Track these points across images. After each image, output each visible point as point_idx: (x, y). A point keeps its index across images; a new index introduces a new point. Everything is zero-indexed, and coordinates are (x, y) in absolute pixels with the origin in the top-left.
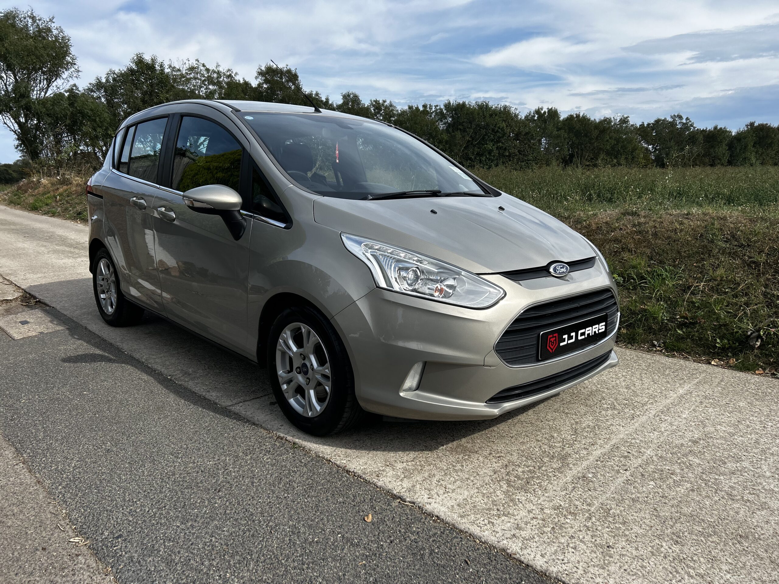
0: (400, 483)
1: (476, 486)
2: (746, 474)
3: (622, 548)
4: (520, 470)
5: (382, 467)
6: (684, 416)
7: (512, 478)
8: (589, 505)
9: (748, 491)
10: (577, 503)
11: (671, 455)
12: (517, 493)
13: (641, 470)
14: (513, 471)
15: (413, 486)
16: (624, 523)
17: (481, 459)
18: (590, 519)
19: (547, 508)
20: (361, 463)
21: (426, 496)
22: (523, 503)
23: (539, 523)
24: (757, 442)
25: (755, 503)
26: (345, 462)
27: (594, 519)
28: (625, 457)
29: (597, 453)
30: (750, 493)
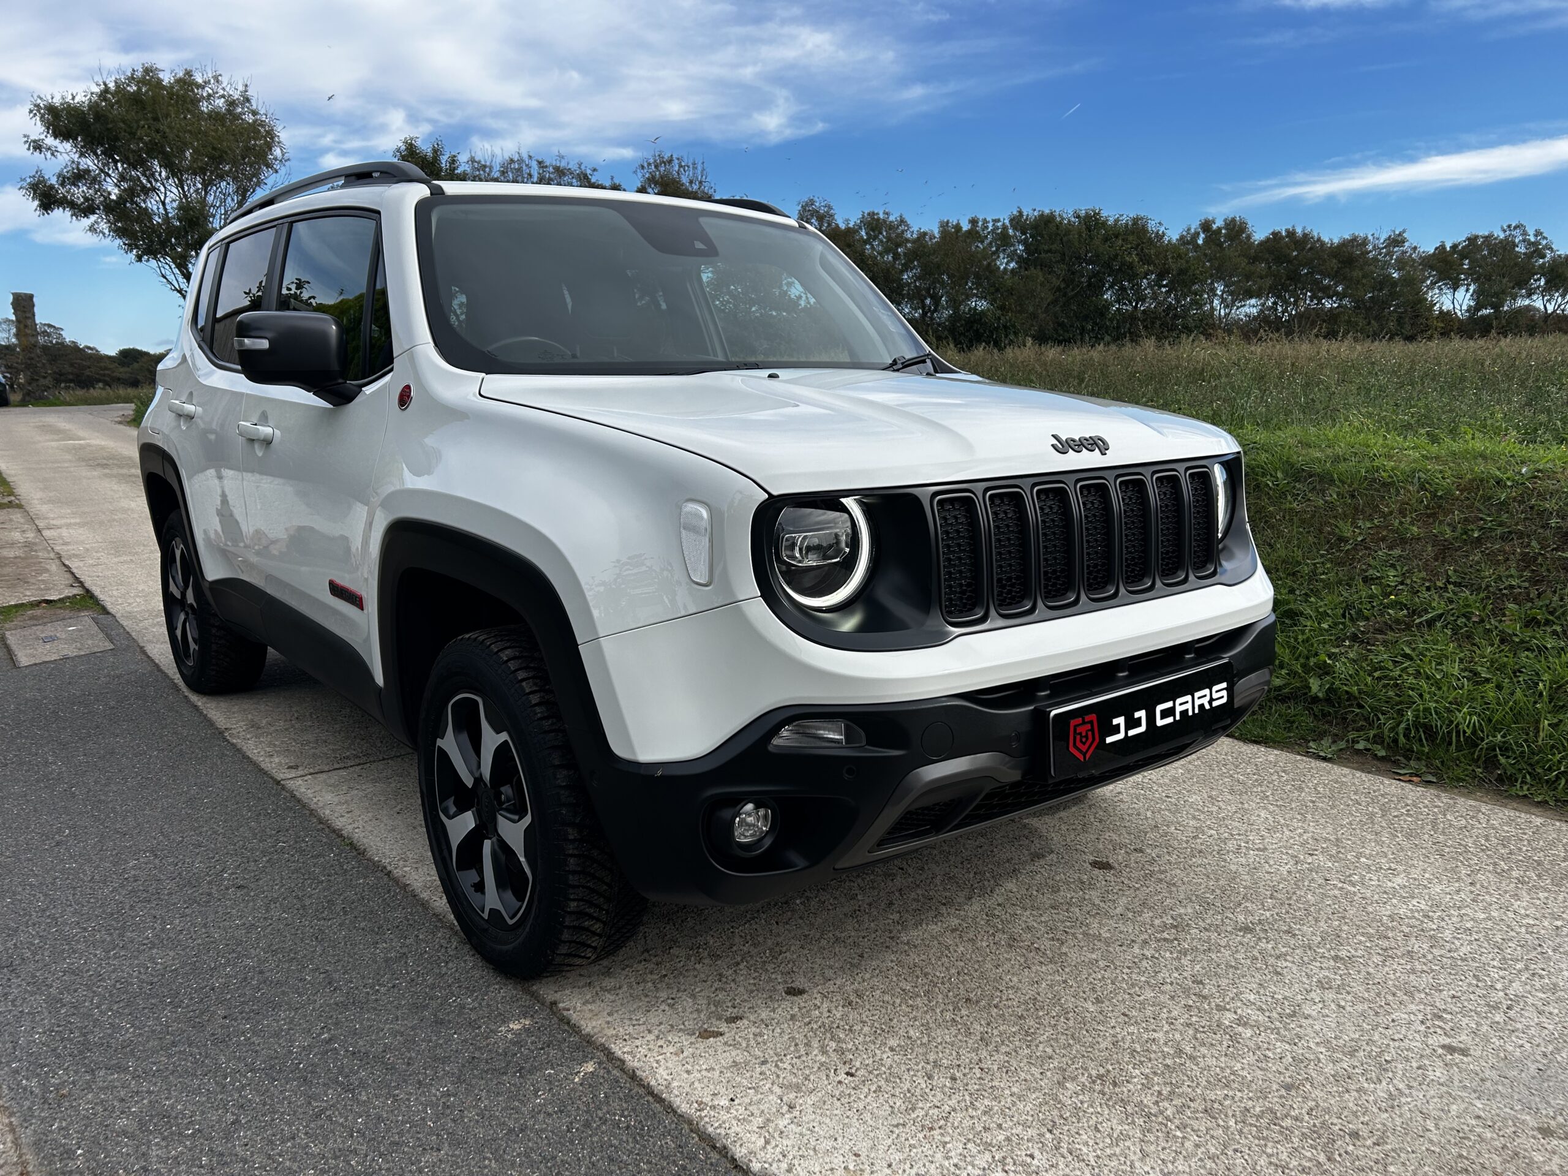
3: (750, 1008)
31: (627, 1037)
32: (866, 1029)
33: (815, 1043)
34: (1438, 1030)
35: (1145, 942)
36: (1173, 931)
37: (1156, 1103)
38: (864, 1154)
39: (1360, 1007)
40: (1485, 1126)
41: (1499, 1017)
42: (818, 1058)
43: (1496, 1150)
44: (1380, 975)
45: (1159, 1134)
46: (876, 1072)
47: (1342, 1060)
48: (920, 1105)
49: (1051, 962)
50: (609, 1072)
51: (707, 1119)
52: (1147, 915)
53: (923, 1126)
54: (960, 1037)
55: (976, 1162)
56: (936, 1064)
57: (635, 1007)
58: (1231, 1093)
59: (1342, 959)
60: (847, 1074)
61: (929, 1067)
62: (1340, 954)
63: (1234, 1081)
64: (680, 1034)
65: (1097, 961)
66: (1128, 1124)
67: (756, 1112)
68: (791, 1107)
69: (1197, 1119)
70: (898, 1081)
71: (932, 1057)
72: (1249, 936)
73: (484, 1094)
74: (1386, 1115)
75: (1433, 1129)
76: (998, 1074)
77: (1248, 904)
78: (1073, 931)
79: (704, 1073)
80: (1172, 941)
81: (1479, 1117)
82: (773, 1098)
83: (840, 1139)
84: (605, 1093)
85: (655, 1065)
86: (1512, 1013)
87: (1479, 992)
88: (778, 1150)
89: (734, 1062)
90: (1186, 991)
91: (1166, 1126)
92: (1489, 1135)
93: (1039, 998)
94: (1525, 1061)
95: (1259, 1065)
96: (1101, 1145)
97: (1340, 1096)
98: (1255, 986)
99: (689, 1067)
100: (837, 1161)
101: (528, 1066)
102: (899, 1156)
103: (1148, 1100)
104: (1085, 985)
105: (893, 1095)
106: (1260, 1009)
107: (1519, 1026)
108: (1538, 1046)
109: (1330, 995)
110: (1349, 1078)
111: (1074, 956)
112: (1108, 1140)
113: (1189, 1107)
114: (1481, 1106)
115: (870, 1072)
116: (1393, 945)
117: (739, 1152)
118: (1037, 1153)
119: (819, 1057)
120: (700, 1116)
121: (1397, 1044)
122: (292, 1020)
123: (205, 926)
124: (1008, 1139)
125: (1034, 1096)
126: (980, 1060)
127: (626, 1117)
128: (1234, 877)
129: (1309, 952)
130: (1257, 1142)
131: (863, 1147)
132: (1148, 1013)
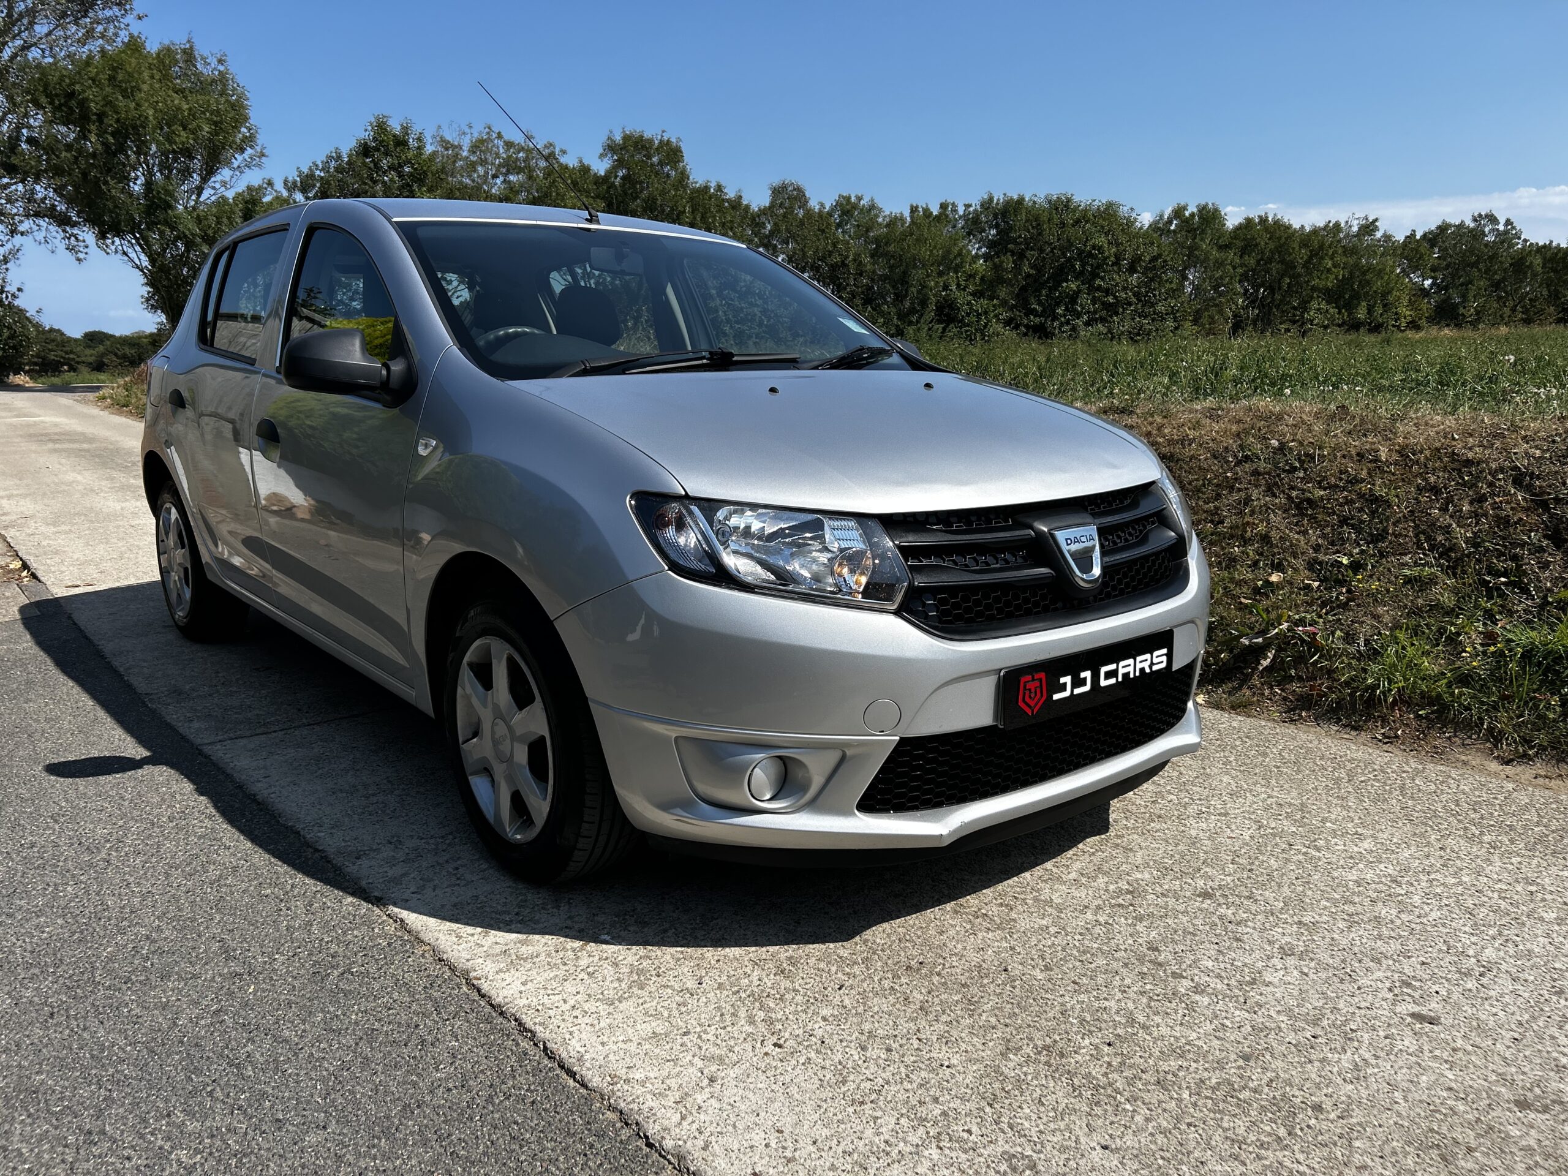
31: (540, 1008)
32: (799, 998)
33: (742, 1014)
34: (1407, 997)
35: (1099, 908)
36: (1129, 896)
37: (1106, 1074)
38: (787, 1132)
39: (1323, 975)
40: (1457, 1099)
41: (1471, 984)
42: (744, 1029)
43: (1470, 1123)
44: (1345, 941)
45: (1108, 1107)
46: (805, 1043)
47: (1304, 1029)
48: (852, 1077)
49: (998, 928)
50: (517, 1045)
51: (619, 1094)
52: (1101, 881)
53: (853, 1100)
54: (898, 1006)
55: (910, 1139)
56: (871, 1035)
57: (552, 975)
58: (1185, 1064)
59: (1305, 925)
60: (775, 1045)
61: (864, 1038)
62: (1303, 920)
63: (1189, 1051)
64: (598, 1004)
65: (1047, 927)
66: (1075, 1097)
67: (674, 1086)
68: (712, 1080)
69: (1149, 1091)
70: (829, 1052)
71: (867, 1027)
72: (1209, 902)
73: (380, 1068)
74: (1351, 1087)
75: (1401, 1101)
76: (937, 1046)
77: (1207, 869)
78: (1023, 896)
79: (621, 1045)
80: (1127, 907)
81: (1451, 1089)
82: (693, 1071)
83: (763, 1114)
84: (512, 1066)
85: (567, 1036)
86: (1485, 981)
87: (1448, 958)
88: (695, 1126)
89: (654, 1033)
90: (1141, 960)
91: (1115, 1098)
92: (1462, 1108)
93: (984, 965)
94: (1500, 1030)
95: (1217, 1034)
96: (1045, 1119)
97: (1302, 1067)
98: (1213, 952)
99: (605, 1039)
100: (757, 1137)
101: (430, 1039)
102: (826, 1132)
103: (1097, 1071)
104: (1034, 952)
105: (823, 1068)
106: (1219, 976)
107: (1492, 993)
108: (1513, 1014)
109: (1291, 961)
110: (1312, 1047)
111: (1023, 924)
112: (1052, 1114)
113: (1140, 1079)
114: (1453, 1077)
115: (800, 1043)
116: (1360, 909)
117: (652, 1129)
118: (975, 1129)
119: (747, 1028)
120: (612, 1091)
121: (1363, 1012)
122: (180, 990)
123: (98, 894)
124: (944, 1114)
125: (975, 1068)
126: (918, 1030)
127: (532, 1092)
128: (1194, 842)
129: (1271, 919)
130: (1212, 1115)
131: (787, 1122)
132: (1100, 980)
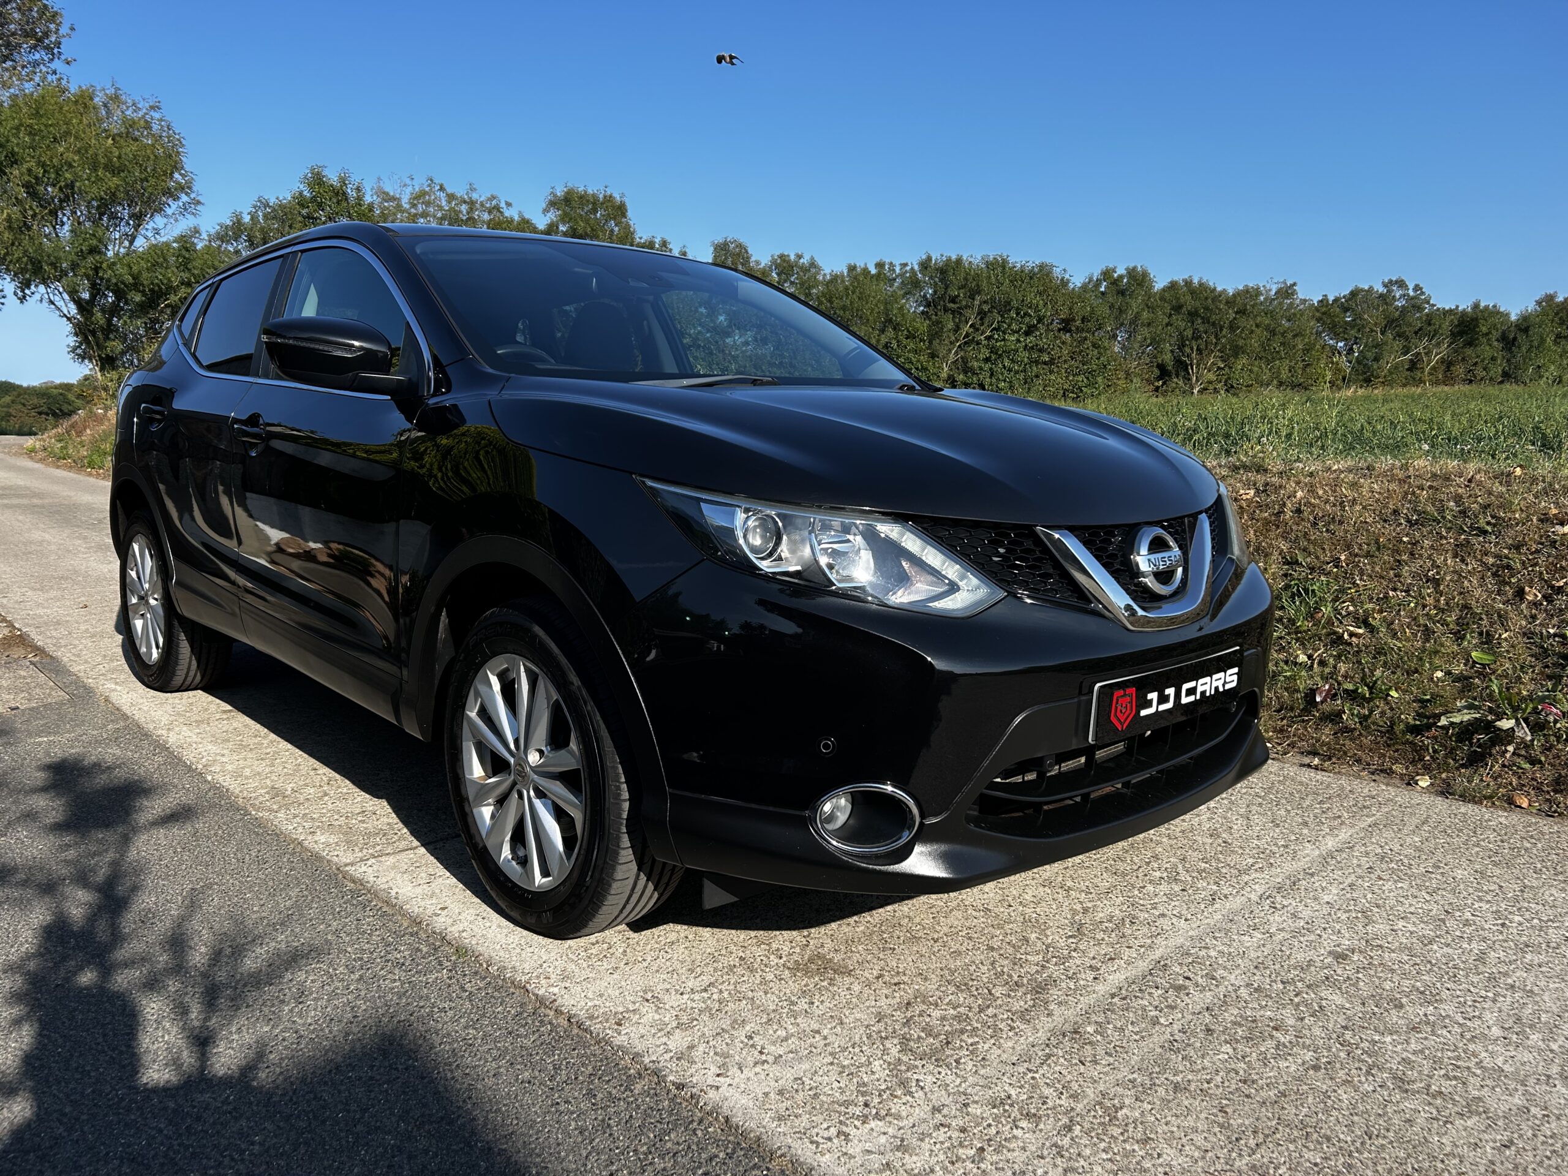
0: (665, 1039)
1: (829, 1049)
2: (1445, 1032)
4: (937, 1014)
5: (634, 1003)
6: (1326, 898)
7: (915, 1033)
8: (1074, 1097)
9: (1442, 1072)
10: (1047, 1091)
11: (1281, 986)
12: (917, 1067)
13: (1207, 1018)
14: (920, 1015)
15: (691, 1047)
16: (1146, 1141)
17: (856, 988)
18: (1070, 1130)
19: (976, 1102)
20: (590, 995)
21: (714, 1070)
22: (927, 1089)
23: (950, 1138)
24: (1481, 958)
25: (1454, 1100)
26: (556, 990)
27: (1077, 1129)
28: (1179, 988)
29: (1116, 977)
30: (1447, 1077)
